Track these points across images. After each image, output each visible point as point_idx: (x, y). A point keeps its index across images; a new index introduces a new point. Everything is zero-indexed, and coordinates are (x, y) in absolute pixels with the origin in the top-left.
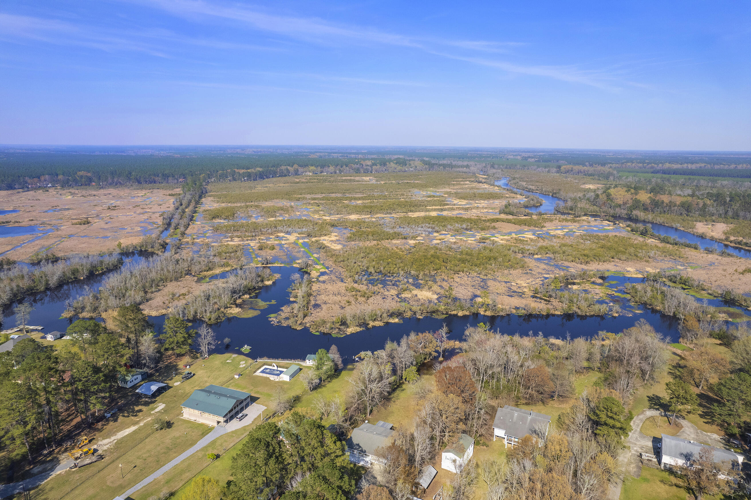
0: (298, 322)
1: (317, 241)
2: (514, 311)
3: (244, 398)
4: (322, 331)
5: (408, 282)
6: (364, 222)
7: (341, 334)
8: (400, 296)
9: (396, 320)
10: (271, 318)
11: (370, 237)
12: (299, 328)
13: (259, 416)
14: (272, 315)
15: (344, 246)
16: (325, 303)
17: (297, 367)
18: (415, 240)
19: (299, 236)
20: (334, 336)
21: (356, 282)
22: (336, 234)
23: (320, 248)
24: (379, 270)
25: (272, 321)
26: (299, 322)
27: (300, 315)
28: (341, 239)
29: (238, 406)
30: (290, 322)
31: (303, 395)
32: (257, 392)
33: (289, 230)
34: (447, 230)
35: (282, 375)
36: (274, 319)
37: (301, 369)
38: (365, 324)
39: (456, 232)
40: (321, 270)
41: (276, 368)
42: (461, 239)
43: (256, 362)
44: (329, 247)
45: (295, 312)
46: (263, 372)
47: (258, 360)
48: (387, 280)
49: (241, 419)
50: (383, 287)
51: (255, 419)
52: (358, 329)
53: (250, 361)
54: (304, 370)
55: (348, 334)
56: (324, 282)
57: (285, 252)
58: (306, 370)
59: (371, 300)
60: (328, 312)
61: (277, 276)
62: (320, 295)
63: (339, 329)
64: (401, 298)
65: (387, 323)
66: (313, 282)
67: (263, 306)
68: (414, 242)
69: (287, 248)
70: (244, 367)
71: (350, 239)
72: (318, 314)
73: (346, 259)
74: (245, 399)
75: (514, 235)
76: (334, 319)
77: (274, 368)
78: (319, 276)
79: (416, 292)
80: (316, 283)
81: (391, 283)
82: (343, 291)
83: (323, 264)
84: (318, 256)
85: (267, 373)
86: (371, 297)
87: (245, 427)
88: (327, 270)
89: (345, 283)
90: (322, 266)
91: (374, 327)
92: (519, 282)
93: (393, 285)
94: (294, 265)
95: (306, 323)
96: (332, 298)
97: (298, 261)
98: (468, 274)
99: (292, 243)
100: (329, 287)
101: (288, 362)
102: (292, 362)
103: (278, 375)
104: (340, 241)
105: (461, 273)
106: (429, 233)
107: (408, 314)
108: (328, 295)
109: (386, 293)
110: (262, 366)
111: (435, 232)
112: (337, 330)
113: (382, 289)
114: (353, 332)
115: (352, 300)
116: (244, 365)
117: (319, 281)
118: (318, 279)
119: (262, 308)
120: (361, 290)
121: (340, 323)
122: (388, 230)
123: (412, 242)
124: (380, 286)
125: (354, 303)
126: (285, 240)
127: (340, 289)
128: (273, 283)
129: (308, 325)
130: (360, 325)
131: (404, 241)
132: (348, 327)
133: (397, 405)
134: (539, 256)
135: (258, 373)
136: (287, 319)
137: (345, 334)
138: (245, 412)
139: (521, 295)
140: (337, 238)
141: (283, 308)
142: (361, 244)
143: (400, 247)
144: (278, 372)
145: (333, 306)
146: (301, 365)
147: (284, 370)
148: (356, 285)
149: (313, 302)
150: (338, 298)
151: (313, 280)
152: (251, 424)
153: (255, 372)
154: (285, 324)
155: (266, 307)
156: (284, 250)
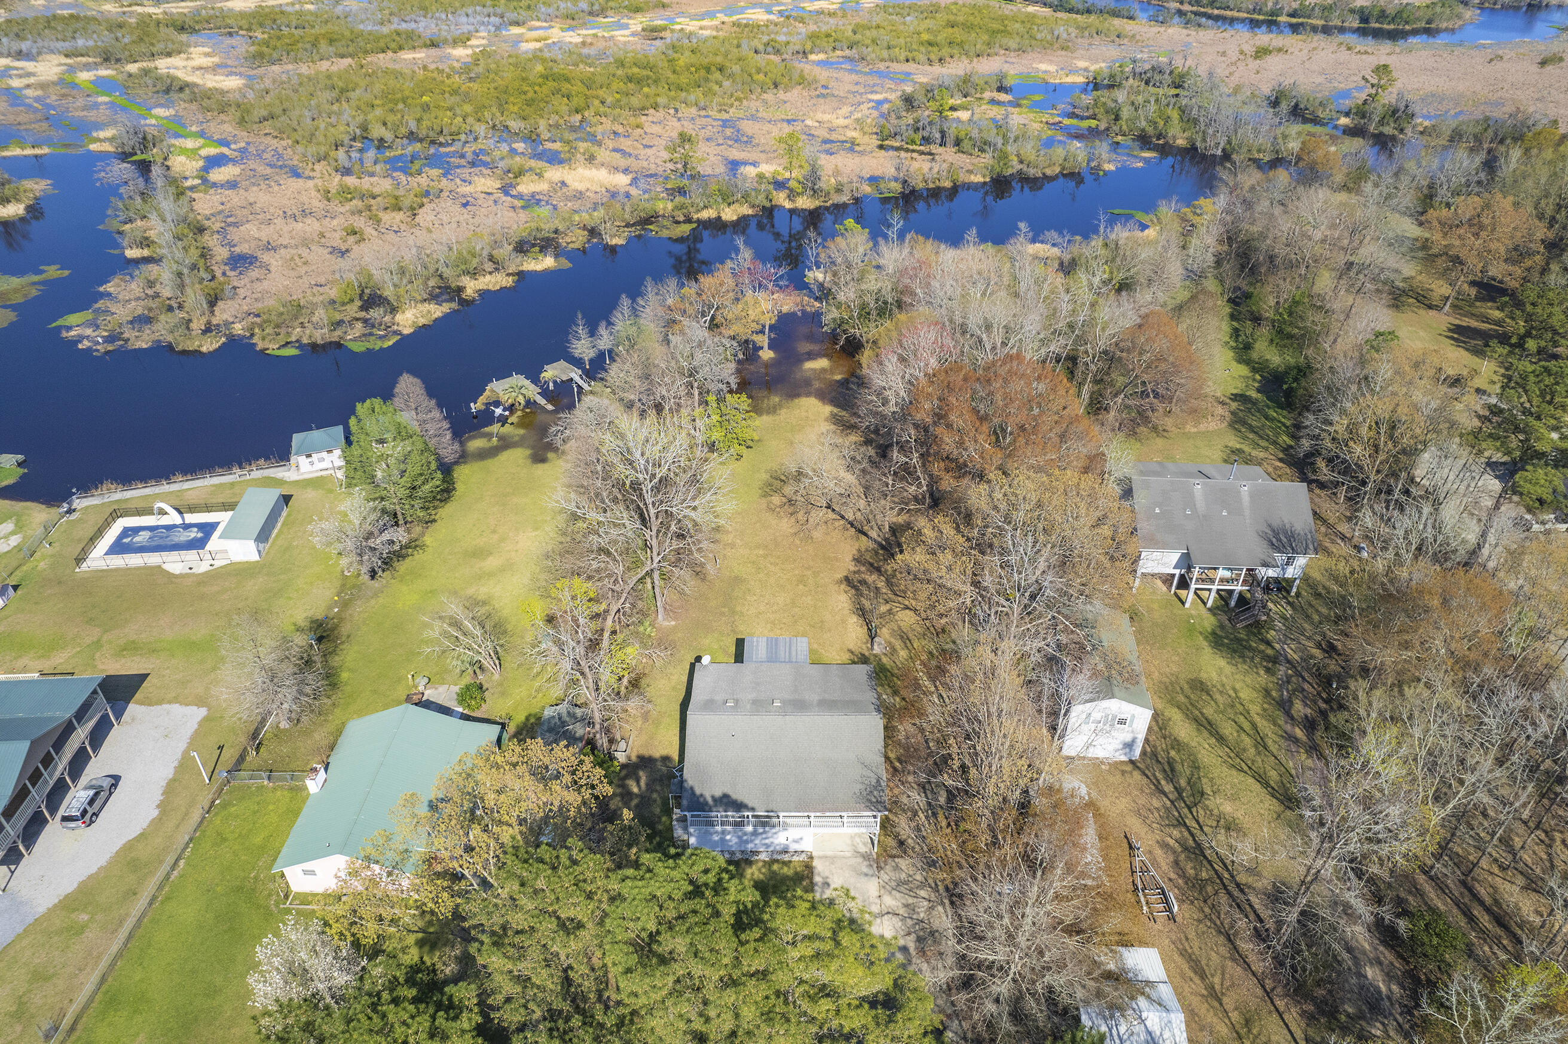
0: (194, 325)
1: (146, 72)
2: (867, 189)
3: (68, 714)
4: (305, 341)
5: (513, 152)
6: (282, 13)
7: (381, 337)
8: (514, 193)
9: (548, 262)
10: (69, 328)
11: (323, 46)
12: (209, 345)
13: (185, 766)
14: (73, 319)
15: (250, 78)
16: (269, 247)
17: (272, 496)
18: (466, 47)
19: (69, 61)
20: (358, 347)
21: (347, 172)
22: (207, 50)
23: (167, 91)
24: (403, 131)
25: (81, 338)
26: (197, 325)
27: (194, 297)
28: (229, 62)
29: (47, 761)
30: (163, 330)
31: (345, 605)
32: (131, 648)
33: (25, 46)
34: (542, 17)
35: (215, 543)
36: (89, 332)
37: (287, 499)
38: (446, 291)
39: (569, 21)
40: (204, 152)
41: (174, 518)
42: (595, 36)
43: (70, 511)
44: (196, 85)
45: (166, 292)
46: (119, 548)
47: (80, 503)
48: (447, 154)
49: (88, 816)
50: (444, 175)
51: (171, 789)
52: (437, 311)
53: (38, 514)
54: (302, 498)
55: (407, 331)
56: (232, 185)
57: (36, 110)
58: (310, 494)
59: (425, 216)
60: (293, 274)
61: (37, 187)
62: (236, 225)
63: (365, 321)
64: (520, 197)
65: (521, 275)
66: (192, 188)
67: (16, 291)
68: (469, 51)
69: (37, 99)
70: (18, 548)
71: (258, 58)
72: (260, 288)
73: (278, 111)
74: (81, 714)
75: (721, 17)
76: (333, 293)
77: (165, 521)
78: (206, 169)
79: (555, 174)
80: (206, 192)
81: (463, 162)
82: (316, 203)
83: (202, 134)
84: (172, 112)
85: (142, 549)
86: (422, 206)
87: (129, 846)
88: (225, 150)
89: (310, 178)
90: (201, 141)
91: (484, 294)
92: (820, 116)
93: (473, 164)
94: (93, 147)
95: (228, 324)
96: (286, 229)
97: (102, 134)
98: (672, 111)
99: (54, 84)
100: (259, 196)
101: (216, 480)
102: (234, 476)
103: (198, 544)
104: (226, 66)
105: (652, 111)
106: (498, 28)
107: (576, 239)
108: (269, 222)
109: (466, 189)
110: (107, 524)
111: (511, 24)
112: (359, 325)
113: (444, 182)
114: (422, 321)
115: (359, 222)
116: (14, 541)
117: (214, 185)
118: (205, 181)
119: (18, 299)
120: (376, 190)
121: (359, 303)
122: (369, 28)
123: (461, 53)
124: (435, 172)
125: (375, 233)
126: (20, 76)
127: (304, 198)
128: (29, 209)
129: (238, 329)
130: (434, 297)
131: (433, 51)
132: (394, 310)
133: (733, 546)
134: (821, 56)
135: (98, 558)
136: (143, 321)
137: (395, 333)
138: (95, 770)
139: (851, 146)
140: (216, 60)
141: (110, 287)
142: (304, 69)
143: (432, 67)
144: (194, 534)
145: (304, 252)
146: (281, 482)
147: (222, 517)
148: (351, 181)
149: (221, 253)
150: (311, 227)
151: (189, 183)
152: (157, 823)
153: (79, 560)
154: (141, 340)
155: (34, 292)
156: (30, 106)
